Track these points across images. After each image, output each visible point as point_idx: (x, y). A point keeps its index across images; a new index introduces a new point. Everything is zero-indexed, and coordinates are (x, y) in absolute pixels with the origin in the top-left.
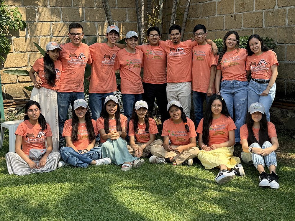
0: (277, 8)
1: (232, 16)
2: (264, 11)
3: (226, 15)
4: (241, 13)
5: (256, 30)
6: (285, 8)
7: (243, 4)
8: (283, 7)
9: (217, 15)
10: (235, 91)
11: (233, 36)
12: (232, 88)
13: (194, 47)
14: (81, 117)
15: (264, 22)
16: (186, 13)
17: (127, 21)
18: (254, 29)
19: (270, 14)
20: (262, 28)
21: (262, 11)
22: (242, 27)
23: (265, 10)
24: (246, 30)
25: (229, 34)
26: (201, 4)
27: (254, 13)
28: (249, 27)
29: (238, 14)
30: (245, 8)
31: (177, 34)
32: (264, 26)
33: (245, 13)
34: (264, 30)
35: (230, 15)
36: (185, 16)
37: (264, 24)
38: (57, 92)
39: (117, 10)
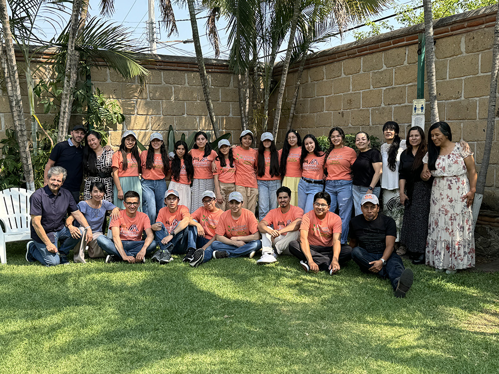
3: (333, 111)
4: (349, 110)
5: (363, 127)
7: (350, 100)
8: (389, 104)
9: (324, 111)
11: (336, 133)
17: (231, 115)
18: (361, 127)
22: (350, 125)
23: (371, 108)
26: (309, 99)
27: (361, 110)
29: (346, 110)
30: (353, 105)
33: (352, 109)
35: (338, 111)
36: (292, 111)
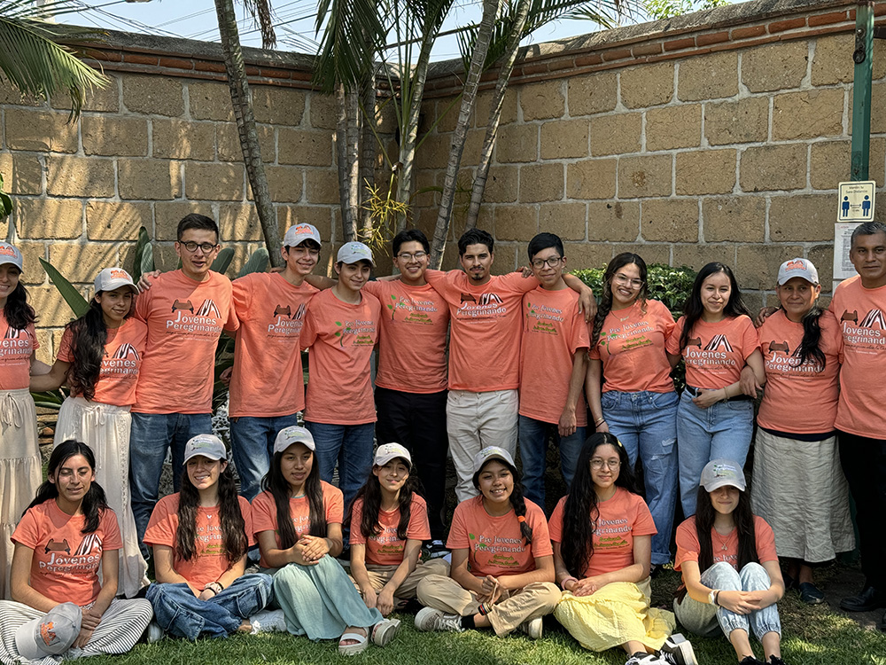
0: (738, 192)
1: (609, 207)
2: (702, 198)
3: (591, 201)
4: (636, 200)
5: (679, 247)
6: (761, 194)
7: (642, 175)
8: (756, 190)
9: (565, 199)
10: (645, 419)
11: (631, 270)
12: (639, 413)
13: (528, 294)
14: (205, 485)
15: (701, 228)
16: (478, 189)
17: (304, 202)
18: (672, 245)
19: (720, 208)
20: (696, 245)
21: (695, 197)
22: (640, 238)
23: (704, 197)
24: (651, 247)
25: (620, 261)
26: (520, 166)
27: (673, 201)
28: (657, 238)
29: (628, 200)
30: (648, 186)
31: (482, 256)
32: (702, 238)
33: (647, 199)
34: (701, 250)
35: (604, 201)
36: (476, 197)
37: (701, 233)
38: (133, 414)
39: (276, 170)
